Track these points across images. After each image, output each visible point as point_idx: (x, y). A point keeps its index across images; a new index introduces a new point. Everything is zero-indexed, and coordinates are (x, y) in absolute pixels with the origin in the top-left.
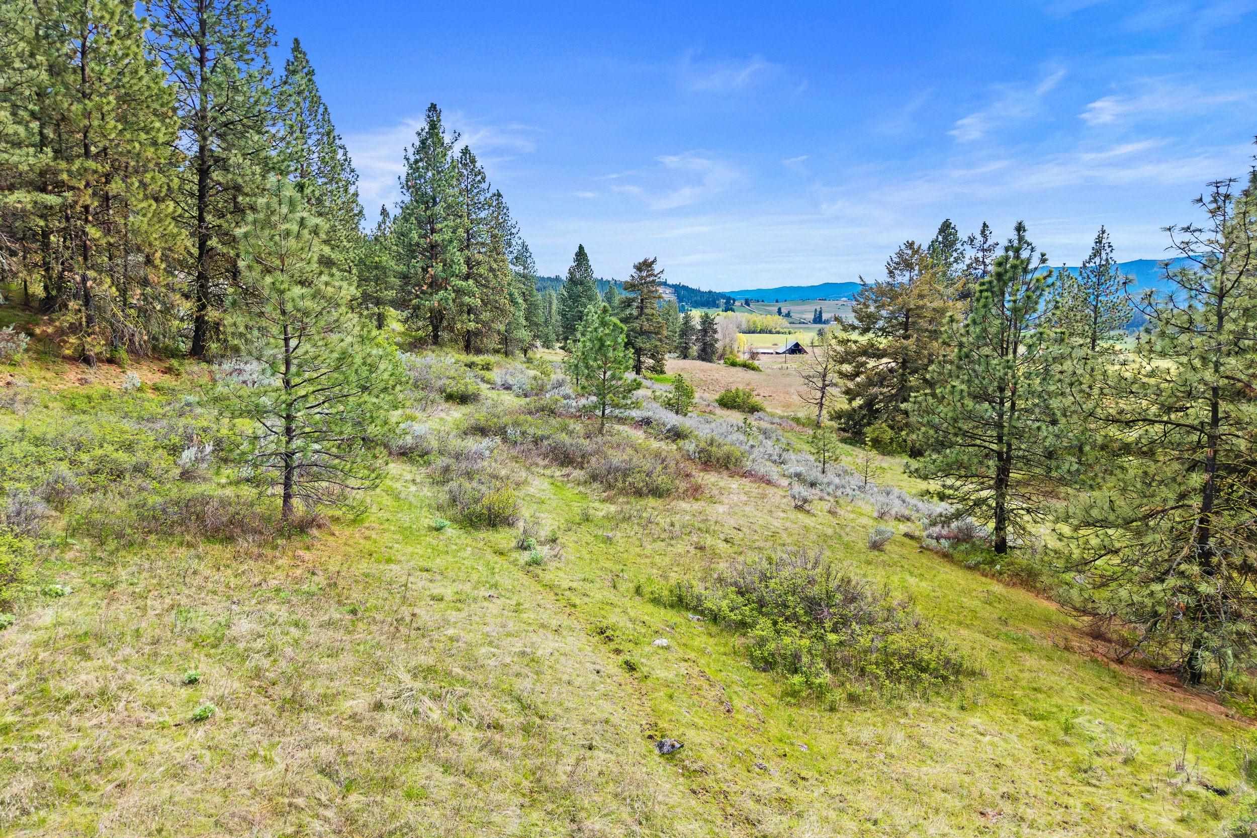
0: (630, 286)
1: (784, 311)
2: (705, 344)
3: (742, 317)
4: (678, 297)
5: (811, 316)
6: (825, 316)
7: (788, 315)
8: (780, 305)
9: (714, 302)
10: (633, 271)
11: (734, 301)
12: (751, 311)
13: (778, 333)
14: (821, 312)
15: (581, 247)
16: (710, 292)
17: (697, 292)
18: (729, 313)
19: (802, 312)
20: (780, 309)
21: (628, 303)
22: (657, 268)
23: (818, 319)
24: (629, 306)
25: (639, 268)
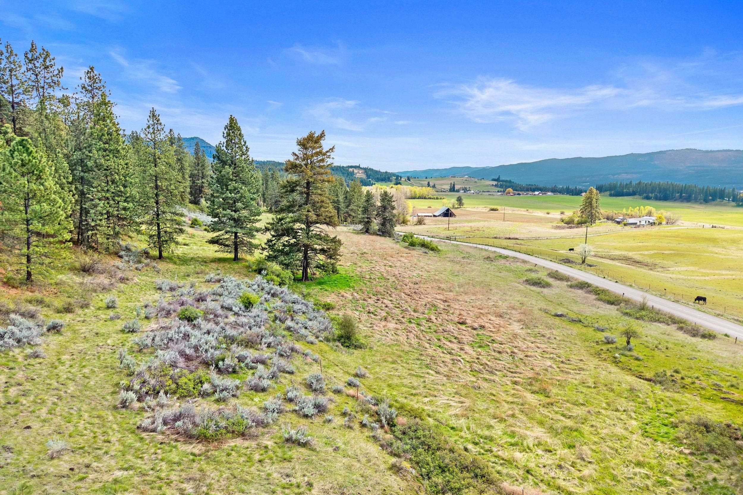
0: (292, 167)
1: (431, 184)
2: (384, 219)
3: (407, 189)
4: (367, 175)
5: (448, 187)
6: (457, 187)
7: (434, 186)
8: (428, 180)
9: (389, 178)
10: (296, 149)
11: (401, 177)
12: (412, 185)
13: (430, 198)
14: (454, 185)
15: (232, 119)
16: (386, 172)
17: (377, 172)
18: (399, 186)
19: (442, 185)
20: (429, 183)
21: (291, 187)
22: (326, 144)
23: (452, 189)
24: (293, 191)
25: (303, 144)
